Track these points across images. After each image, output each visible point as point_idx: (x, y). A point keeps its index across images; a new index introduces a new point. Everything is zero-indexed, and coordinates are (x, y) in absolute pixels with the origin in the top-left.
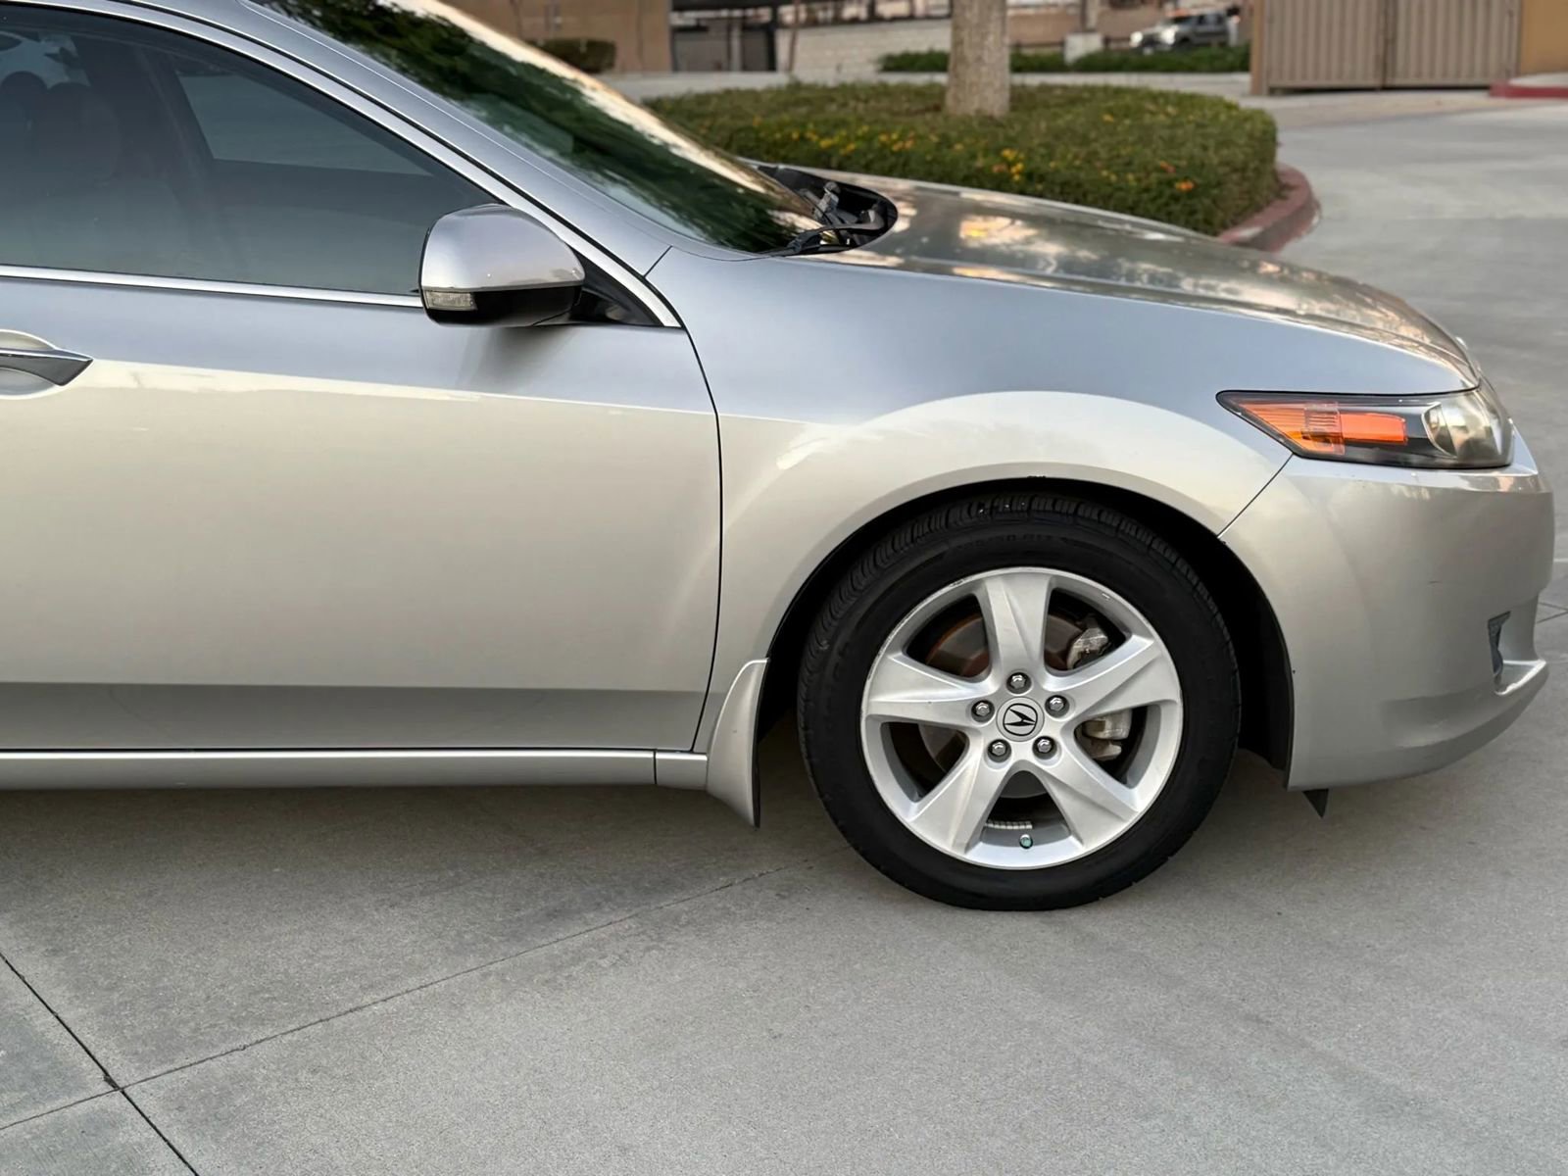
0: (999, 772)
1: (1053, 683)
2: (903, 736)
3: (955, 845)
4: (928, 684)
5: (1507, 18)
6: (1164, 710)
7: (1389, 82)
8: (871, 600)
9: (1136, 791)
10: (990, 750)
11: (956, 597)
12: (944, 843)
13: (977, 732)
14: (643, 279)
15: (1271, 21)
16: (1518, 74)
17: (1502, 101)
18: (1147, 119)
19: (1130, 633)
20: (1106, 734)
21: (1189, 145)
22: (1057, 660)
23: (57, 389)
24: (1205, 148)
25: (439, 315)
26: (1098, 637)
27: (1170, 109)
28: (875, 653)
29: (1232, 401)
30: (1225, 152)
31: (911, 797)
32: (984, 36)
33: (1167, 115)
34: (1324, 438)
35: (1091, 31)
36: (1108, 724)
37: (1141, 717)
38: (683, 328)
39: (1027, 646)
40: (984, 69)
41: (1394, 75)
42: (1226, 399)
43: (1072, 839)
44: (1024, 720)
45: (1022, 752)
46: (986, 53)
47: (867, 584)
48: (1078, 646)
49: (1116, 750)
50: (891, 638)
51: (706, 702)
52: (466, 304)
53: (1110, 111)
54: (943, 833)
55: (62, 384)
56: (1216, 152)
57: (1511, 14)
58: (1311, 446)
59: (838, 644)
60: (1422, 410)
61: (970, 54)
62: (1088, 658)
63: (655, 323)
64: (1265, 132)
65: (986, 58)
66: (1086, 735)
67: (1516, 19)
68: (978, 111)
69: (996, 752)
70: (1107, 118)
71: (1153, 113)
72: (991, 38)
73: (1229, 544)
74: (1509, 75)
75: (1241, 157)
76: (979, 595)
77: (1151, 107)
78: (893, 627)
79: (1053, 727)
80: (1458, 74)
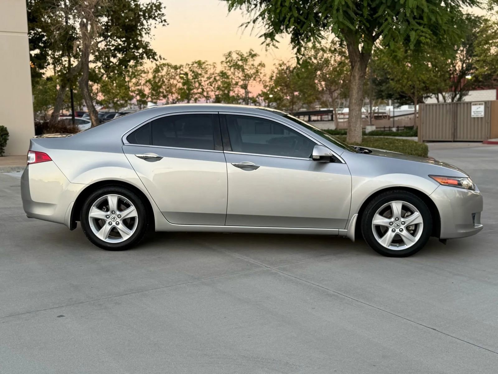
0: (394, 234)
1: (402, 220)
2: (378, 227)
3: (387, 246)
4: (382, 219)
5: (487, 124)
6: (420, 224)
7: (455, 140)
8: (374, 205)
9: (416, 238)
10: (392, 231)
11: (387, 205)
12: (385, 245)
13: (390, 227)
14: (340, 156)
15: (423, 123)
16: (490, 138)
17: (486, 145)
18: (396, 145)
19: (415, 212)
20: (411, 229)
21: (408, 150)
22: (403, 217)
23: (255, 170)
24: (412, 151)
25: (314, 160)
26: (409, 213)
27: (401, 142)
28: (374, 214)
29: (431, 176)
30: (416, 152)
31: (379, 238)
32: (356, 125)
33: (401, 144)
34: (444, 182)
35: (373, 125)
36: (411, 227)
37: (417, 226)
38: (346, 163)
39: (399, 213)
40: (356, 132)
41: (457, 138)
42: (429, 176)
43: (405, 245)
44: (398, 225)
45: (397, 231)
46: (357, 128)
47: (374, 203)
48: (406, 214)
49: (412, 232)
50: (377, 212)
51: (348, 221)
52: (318, 158)
53: (387, 142)
54: (385, 244)
55: (255, 169)
56: (414, 151)
57: (488, 123)
58: (442, 183)
59: (369, 212)
60: (460, 179)
61: (353, 129)
62: (408, 216)
63: (341, 162)
64: (425, 148)
65: (357, 130)
66: (407, 228)
67: (489, 124)
68: (355, 142)
69: (393, 231)
70: (386, 144)
71: (397, 143)
72: (358, 125)
73: (431, 198)
74: (488, 138)
75: (420, 153)
76: (391, 205)
77: (397, 142)
78: (377, 210)
79: (403, 227)
80: (474, 138)
